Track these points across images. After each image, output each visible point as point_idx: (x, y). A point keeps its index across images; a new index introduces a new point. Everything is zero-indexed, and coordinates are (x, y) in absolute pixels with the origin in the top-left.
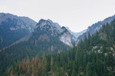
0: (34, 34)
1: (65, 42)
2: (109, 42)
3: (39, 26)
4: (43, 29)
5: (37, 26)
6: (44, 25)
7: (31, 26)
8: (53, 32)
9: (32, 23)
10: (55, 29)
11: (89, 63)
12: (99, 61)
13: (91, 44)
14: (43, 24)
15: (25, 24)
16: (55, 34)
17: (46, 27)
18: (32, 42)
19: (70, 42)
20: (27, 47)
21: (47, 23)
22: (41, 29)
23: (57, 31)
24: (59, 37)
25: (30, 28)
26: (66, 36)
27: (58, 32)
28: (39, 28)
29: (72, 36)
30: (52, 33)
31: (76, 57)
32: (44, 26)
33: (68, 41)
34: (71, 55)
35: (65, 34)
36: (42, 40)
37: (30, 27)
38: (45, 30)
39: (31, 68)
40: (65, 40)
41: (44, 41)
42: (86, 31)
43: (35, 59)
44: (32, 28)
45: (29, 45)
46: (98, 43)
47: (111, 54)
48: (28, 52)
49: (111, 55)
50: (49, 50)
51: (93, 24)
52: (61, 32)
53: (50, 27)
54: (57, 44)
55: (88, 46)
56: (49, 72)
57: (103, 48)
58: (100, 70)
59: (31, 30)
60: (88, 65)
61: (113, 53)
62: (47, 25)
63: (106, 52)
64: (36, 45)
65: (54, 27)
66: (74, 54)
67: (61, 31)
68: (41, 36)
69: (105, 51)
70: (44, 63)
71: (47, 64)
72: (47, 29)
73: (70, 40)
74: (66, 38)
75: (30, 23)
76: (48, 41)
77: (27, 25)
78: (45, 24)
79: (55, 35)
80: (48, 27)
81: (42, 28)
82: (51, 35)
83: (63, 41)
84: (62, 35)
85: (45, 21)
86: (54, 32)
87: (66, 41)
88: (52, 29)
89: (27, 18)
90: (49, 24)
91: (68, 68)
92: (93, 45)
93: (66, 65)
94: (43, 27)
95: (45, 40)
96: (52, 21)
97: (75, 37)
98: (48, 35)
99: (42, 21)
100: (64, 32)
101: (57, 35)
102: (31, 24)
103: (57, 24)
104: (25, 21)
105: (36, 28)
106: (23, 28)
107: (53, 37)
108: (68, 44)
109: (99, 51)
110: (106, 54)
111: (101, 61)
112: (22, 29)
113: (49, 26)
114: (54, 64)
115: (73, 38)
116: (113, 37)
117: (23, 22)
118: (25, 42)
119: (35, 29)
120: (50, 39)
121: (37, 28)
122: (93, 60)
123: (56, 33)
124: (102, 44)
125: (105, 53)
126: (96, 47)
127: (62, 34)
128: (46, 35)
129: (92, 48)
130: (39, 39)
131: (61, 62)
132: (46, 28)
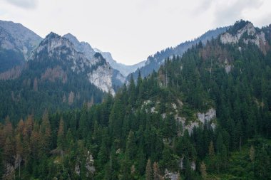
0: (32, 64)
1: (100, 85)
2: (172, 94)
3: (46, 48)
4: (55, 54)
5: (42, 48)
6: (56, 47)
7: (27, 45)
8: (75, 63)
9: (30, 39)
10: (81, 56)
11: (131, 132)
12: (150, 129)
13: (140, 95)
14: (55, 44)
15: (12, 41)
16: (79, 67)
17: (60, 51)
18: (27, 83)
19: (111, 85)
20: (13, 94)
21: (63, 43)
22: (50, 55)
23: (85, 61)
24: (88, 75)
25: (25, 51)
26: (102, 73)
27: (87, 65)
28: (45, 51)
29: (116, 72)
30: (73, 65)
31: (110, 121)
32: (57, 49)
33: (106, 83)
34: (102, 116)
35: (100, 68)
36: (50, 79)
37: (24, 47)
38: (59, 58)
39: (14, 143)
40: (100, 81)
41: (53, 81)
42: (144, 65)
43: (25, 123)
44: (29, 49)
45: (19, 89)
46: (152, 94)
47: (172, 115)
48: (16, 104)
49: (172, 117)
50: (64, 100)
51: (158, 53)
52: (92, 63)
53: (70, 52)
54: (82, 89)
55: (135, 100)
56: (54, 151)
57: (160, 104)
58: (150, 144)
59: (27, 55)
60: (129, 136)
61: (176, 113)
62: (64, 48)
63: (165, 112)
64: (36, 88)
65: (78, 53)
66: (107, 114)
67: (94, 62)
68: (49, 70)
69: (163, 110)
70: (44, 132)
71: (51, 134)
72: (63, 56)
73: (109, 81)
74: (102, 78)
75: (26, 38)
76: (64, 82)
77: (18, 43)
78: (59, 44)
79: (80, 69)
80: (65, 52)
81: (51, 52)
82: (70, 69)
83: (96, 84)
84: (94, 71)
85: (59, 37)
86: (77, 63)
87: (102, 82)
88: (74, 56)
89: (19, 25)
90: (68, 46)
91: (93, 142)
92: (144, 98)
93: (88, 136)
94: (53, 51)
95: (57, 79)
96: (77, 38)
97: (122, 75)
98: (65, 69)
99: (52, 36)
100: (98, 64)
101: (83, 70)
102: (28, 41)
103: (86, 46)
104: (12, 33)
105: (38, 52)
106: (7, 49)
107: (74, 73)
108: (105, 89)
109: (153, 110)
110: (164, 116)
111: (154, 129)
112: (5, 50)
113: (68, 49)
114: (65, 134)
115: (119, 77)
116: (180, 84)
117: (9, 35)
118: (8, 81)
119: (36, 54)
120: (68, 77)
121: (41, 52)
122: (141, 127)
123: (82, 65)
124: (160, 96)
125: (162, 113)
126: (149, 101)
127: (95, 68)
128: (60, 68)
129: (142, 103)
130: (42, 77)
131: (80, 129)
132: (61, 53)
